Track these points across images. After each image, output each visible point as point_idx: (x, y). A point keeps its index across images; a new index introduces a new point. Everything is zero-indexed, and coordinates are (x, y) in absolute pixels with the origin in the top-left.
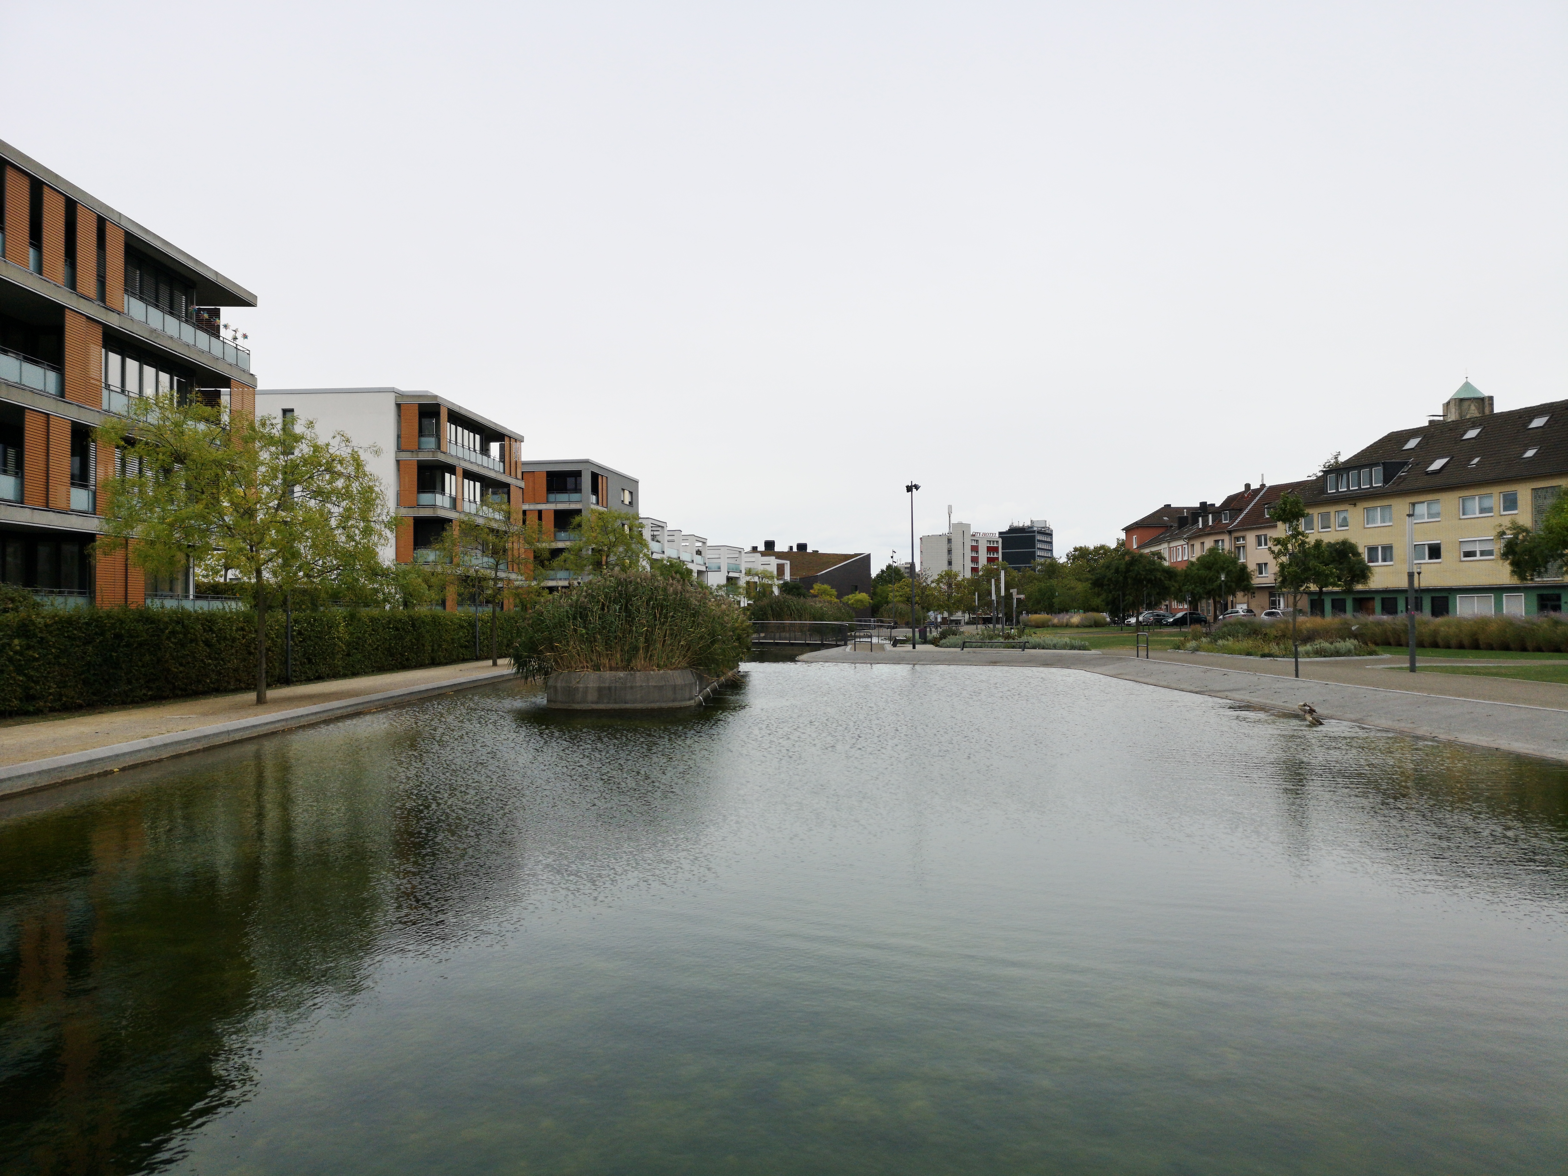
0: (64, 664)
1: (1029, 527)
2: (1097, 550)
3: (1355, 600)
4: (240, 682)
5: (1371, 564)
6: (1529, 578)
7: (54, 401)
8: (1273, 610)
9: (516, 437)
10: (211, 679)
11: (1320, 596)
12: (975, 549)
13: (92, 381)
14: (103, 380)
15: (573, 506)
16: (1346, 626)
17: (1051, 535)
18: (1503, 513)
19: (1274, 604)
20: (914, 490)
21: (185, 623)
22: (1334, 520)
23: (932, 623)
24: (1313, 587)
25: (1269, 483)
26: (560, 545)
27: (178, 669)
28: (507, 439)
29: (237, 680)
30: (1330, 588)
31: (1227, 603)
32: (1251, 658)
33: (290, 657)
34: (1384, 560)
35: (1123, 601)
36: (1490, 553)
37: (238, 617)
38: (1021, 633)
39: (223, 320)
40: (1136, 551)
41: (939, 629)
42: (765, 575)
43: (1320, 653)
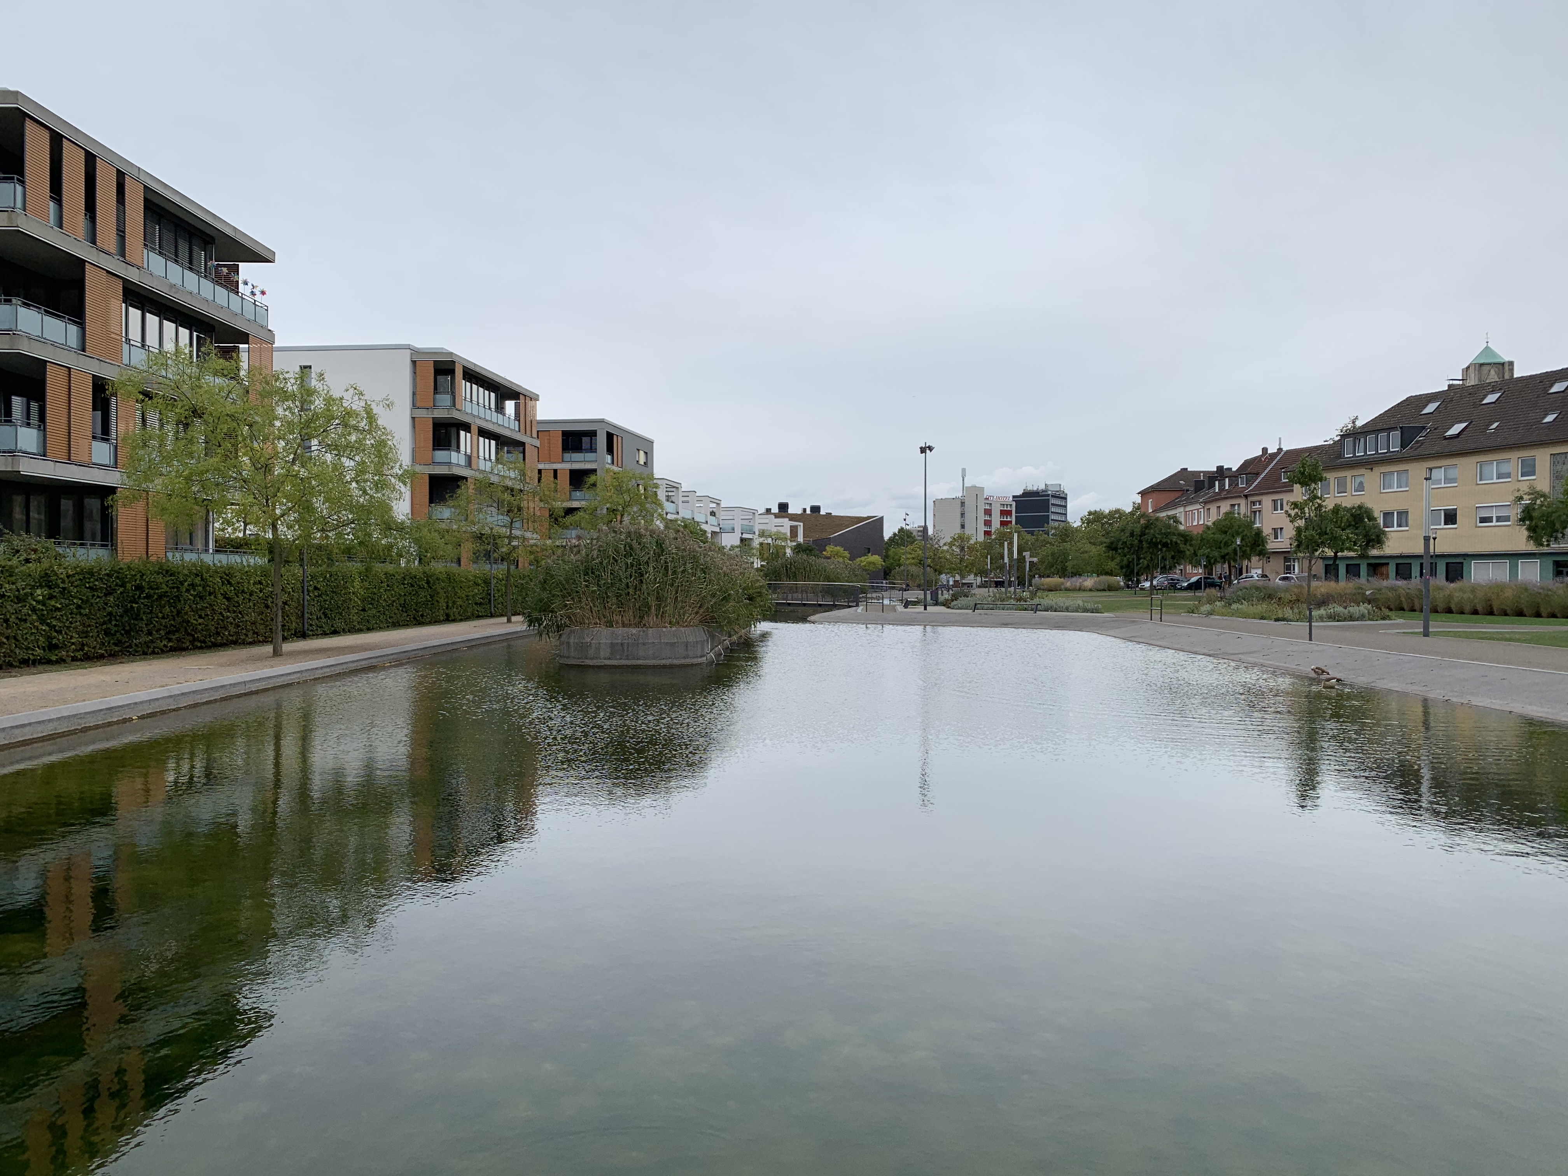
0: (86, 615)
1: (1043, 491)
2: (1112, 514)
3: (1369, 565)
4: (258, 635)
5: (1387, 529)
6: (1545, 543)
7: (75, 355)
8: (1288, 575)
9: (532, 396)
10: (229, 631)
11: (1335, 562)
12: (988, 512)
13: (113, 336)
14: (124, 335)
15: (588, 466)
16: (1360, 590)
17: (1066, 499)
18: (1520, 478)
19: (1288, 569)
20: (928, 451)
21: (204, 577)
22: (1351, 485)
23: (943, 586)
24: (1330, 553)
25: (1285, 448)
26: (575, 504)
27: (197, 621)
28: (521, 396)
29: (254, 633)
30: (1346, 553)
31: (1242, 567)
32: (1265, 621)
33: (306, 611)
34: (1399, 525)
35: (1137, 565)
36: (1507, 519)
37: (256, 571)
38: (1033, 595)
39: (241, 277)
40: (1152, 515)
41: (951, 592)
42: (778, 537)
43: (1333, 617)
